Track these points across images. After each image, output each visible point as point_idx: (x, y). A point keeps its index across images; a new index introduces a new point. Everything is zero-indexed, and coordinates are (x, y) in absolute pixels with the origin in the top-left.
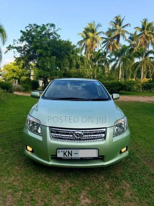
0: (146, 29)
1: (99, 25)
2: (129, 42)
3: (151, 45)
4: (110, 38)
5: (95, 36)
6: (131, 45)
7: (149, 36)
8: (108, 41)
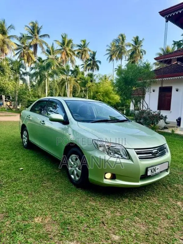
0: (66, 45)
1: (11, 27)
2: (46, 55)
3: (70, 62)
4: (24, 46)
5: (6, 40)
6: (48, 58)
7: (70, 54)
8: (21, 48)
